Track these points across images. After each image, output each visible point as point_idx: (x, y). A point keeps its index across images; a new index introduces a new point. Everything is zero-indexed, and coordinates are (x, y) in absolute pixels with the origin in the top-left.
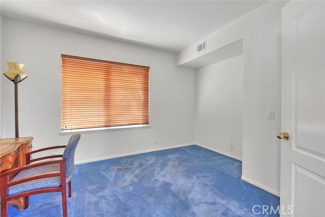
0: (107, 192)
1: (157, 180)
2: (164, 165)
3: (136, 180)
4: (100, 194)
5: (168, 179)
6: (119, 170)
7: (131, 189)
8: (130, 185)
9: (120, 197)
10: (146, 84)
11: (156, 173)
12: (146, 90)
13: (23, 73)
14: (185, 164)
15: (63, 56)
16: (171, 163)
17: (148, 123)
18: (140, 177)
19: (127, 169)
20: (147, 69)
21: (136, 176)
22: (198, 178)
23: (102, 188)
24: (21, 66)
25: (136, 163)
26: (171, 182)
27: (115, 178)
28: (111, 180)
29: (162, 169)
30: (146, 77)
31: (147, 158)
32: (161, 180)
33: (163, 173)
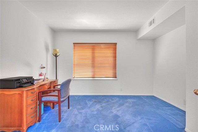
0: (83, 111)
1: (112, 112)
2: (122, 105)
3: (101, 109)
4: (81, 111)
5: (119, 114)
6: (95, 102)
7: (95, 113)
8: (96, 111)
9: (88, 115)
10: (115, 53)
11: (114, 108)
12: (115, 57)
13: (58, 53)
14: (137, 107)
15: (74, 43)
16: (127, 104)
17: (116, 77)
18: (103, 108)
19: (100, 102)
20: (115, 44)
21: (102, 107)
22: (142, 118)
23: (82, 108)
24: (58, 50)
25: (106, 100)
26: (120, 116)
27: (91, 105)
28: (89, 106)
29: (119, 107)
30: (115, 49)
31: (113, 98)
32: (115, 112)
33: (118, 109)
